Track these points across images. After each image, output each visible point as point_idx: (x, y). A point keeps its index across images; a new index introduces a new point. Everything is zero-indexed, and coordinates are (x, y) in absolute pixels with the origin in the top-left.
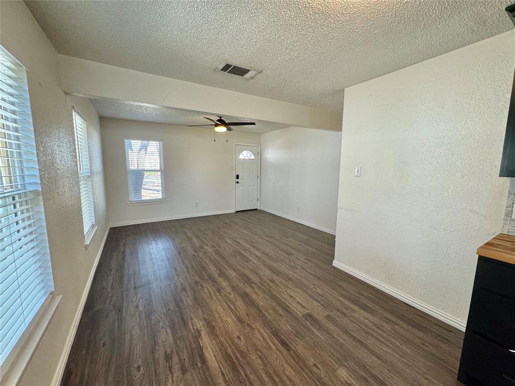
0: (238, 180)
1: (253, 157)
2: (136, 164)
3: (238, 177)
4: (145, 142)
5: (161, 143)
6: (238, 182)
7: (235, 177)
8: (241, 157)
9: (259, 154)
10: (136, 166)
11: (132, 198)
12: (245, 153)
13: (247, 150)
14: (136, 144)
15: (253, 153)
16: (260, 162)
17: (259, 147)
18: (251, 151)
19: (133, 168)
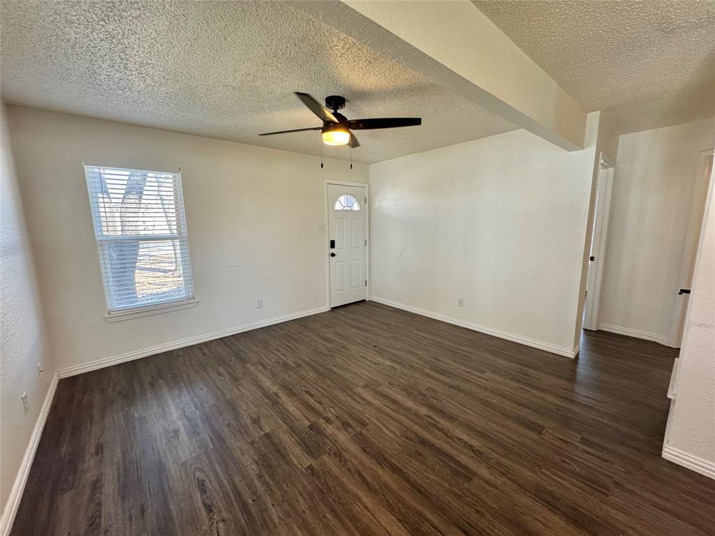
0: (333, 251)
1: (356, 207)
2: (119, 224)
3: (333, 244)
4: (138, 172)
5: (179, 176)
6: (333, 255)
7: (328, 244)
8: (338, 207)
9: (367, 201)
10: (120, 228)
11: (114, 302)
12: (342, 199)
13: (347, 194)
14: (116, 178)
15: (357, 200)
16: (368, 215)
17: (367, 188)
18: (354, 196)
19: (112, 233)
